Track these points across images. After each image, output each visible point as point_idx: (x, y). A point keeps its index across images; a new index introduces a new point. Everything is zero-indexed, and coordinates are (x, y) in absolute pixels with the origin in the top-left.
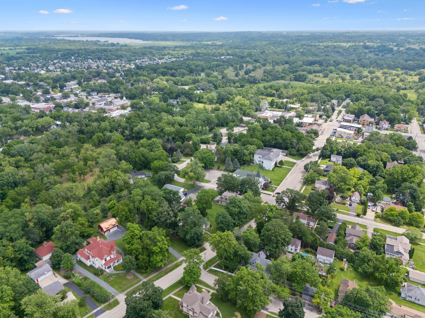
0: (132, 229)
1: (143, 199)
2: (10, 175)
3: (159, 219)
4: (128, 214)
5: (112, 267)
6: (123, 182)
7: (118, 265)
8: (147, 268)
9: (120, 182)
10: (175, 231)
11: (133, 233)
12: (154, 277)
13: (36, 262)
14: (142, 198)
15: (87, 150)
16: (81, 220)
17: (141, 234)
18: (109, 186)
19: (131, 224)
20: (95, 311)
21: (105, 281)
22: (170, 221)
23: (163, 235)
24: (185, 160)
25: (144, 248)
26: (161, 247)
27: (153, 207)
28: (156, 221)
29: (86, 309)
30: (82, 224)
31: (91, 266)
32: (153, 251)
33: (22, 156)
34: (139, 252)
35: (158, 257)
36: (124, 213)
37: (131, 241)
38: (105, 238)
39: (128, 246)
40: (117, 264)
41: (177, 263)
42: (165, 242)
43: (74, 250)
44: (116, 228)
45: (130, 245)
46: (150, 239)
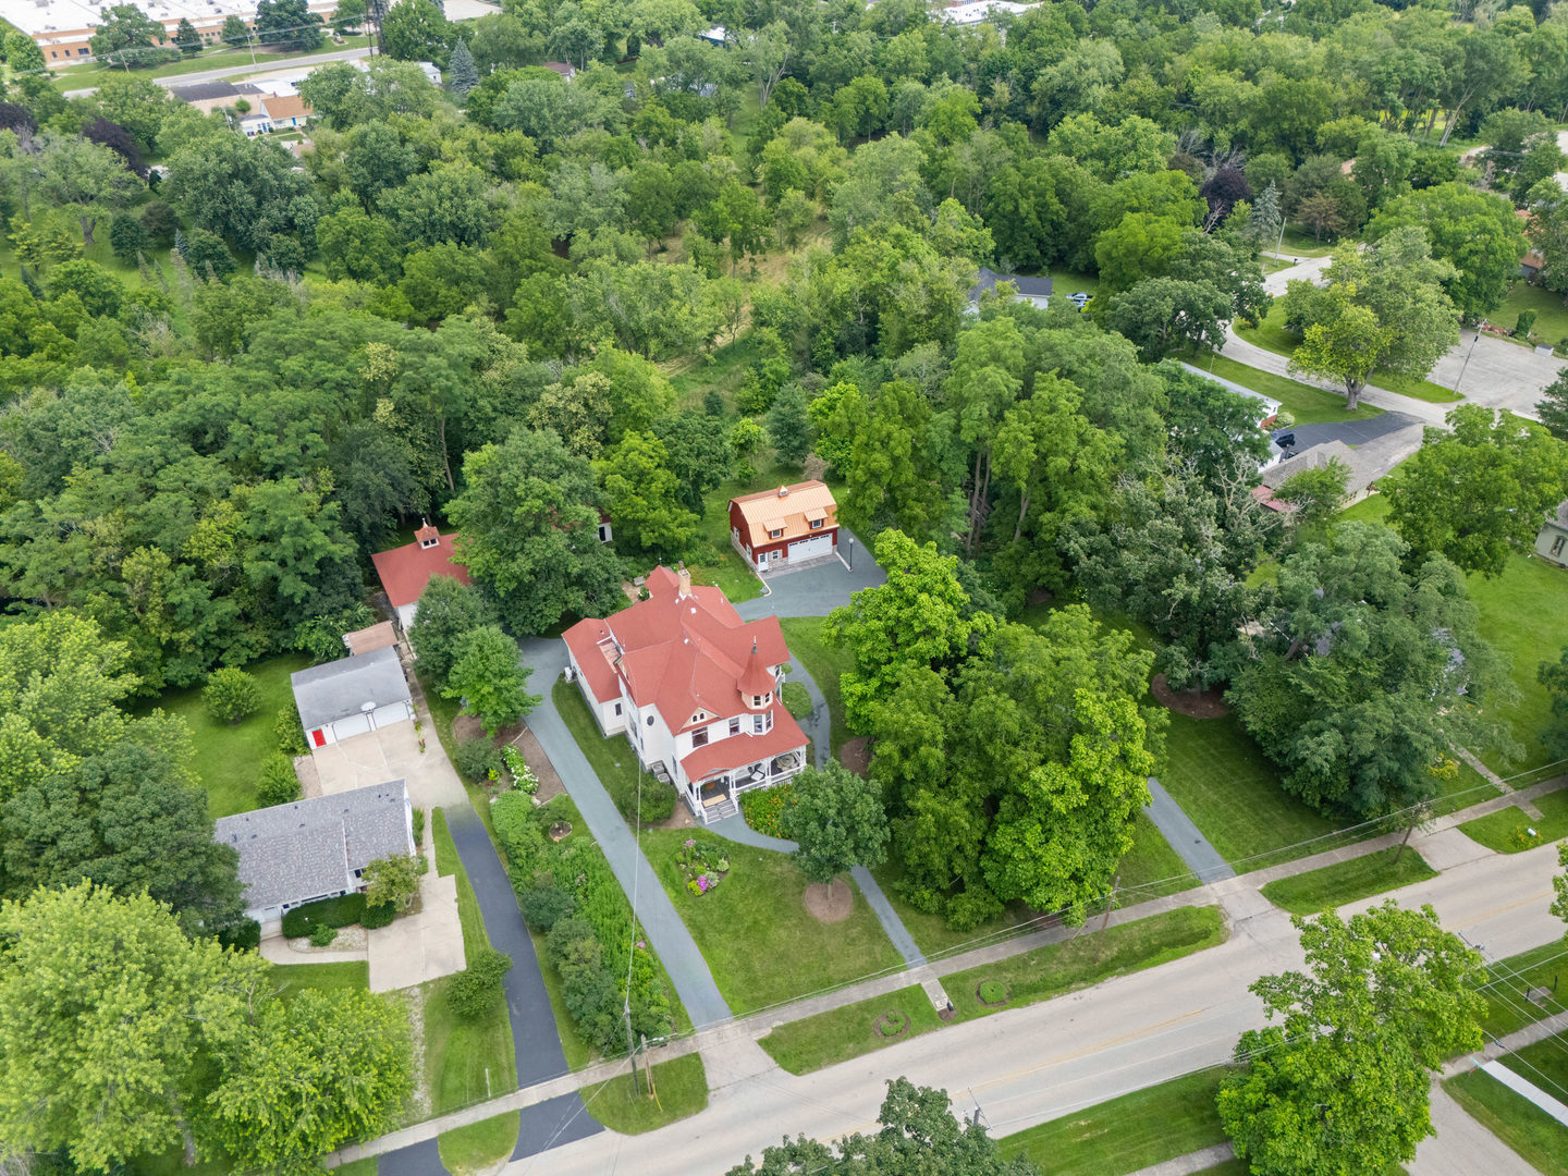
0: (904, 580)
1: (1026, 392)
2: (445, 190)
3: (1109, 554)
4: (909, 473)
5: (734, 792)
6: (924, 300)
7: (772, 792)
8: (959, 886)
9: (912, 299)
10: (1205, 670)
11: (907, 612)
12: (999, 968)
13: (351, 628)
14: (1016, 384)
15: (798, 140)
16: (638, 446)
17: (963, 630)
18: (850, 316)
19: (909, 542)
20: (533, 1095)
21: (665, 874)
22: (1196, 592)
23: (1130, 689)
24: (1291, 259)
25: (963, 741)
26: (1097, 778)
27: (1082, 463)
28: (1084, 562)
29: (489, 1054)
30: (641, 478)
31: (622, 739)
32: (1026, 788)
33: (528, 132)
34: (924, 767)
35: (1055, 846)
36: (881, 461)
37: (882, 657)
38: (752, 588)
39: (859, 688)
40: (769, 781)
41: (1185, 914)
42: (1137, 748)
43: (553, 614)
44: (824, 546)
45: (875, 683)
46: (1019, 690)
